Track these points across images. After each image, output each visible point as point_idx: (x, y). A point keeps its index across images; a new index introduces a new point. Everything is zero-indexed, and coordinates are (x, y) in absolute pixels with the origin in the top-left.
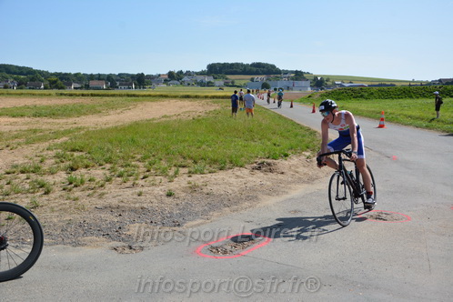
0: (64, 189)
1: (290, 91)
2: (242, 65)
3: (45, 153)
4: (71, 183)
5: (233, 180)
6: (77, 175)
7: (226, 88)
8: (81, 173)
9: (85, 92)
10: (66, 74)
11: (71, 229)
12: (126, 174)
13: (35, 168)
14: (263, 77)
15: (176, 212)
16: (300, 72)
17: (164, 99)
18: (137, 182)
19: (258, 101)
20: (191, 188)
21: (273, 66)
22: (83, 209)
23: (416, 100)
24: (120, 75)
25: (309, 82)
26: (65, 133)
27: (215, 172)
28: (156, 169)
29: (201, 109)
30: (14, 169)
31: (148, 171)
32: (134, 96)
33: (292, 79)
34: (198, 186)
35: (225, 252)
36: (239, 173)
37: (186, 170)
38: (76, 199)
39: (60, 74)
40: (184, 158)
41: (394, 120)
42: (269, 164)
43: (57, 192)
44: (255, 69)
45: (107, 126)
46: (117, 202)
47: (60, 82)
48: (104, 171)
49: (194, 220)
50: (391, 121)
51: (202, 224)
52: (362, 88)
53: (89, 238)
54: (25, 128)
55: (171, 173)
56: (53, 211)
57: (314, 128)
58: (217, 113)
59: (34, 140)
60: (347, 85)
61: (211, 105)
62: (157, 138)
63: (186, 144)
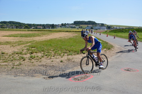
0: (29, 59)
1: (100, 30)
2: (85, 21)
3: (24, 48)
4: (31, 58)
6: (33, 55)
7: (79, 29)
8: (34, 54)
9: (36, 30)
10: (30, 24)
11: (31, 72)
12: (48, 55)
13: (21, 53)
14: (91, 25)
15: (63, 67)
16: (103, 24)
17: (60, 32)
18: (51, 57)
20: (68, 60)
21: (94, 22)
22: (35, 65)
23: (141, 33)
24: (46, 24)
25: (106, 27)
26: (29, 42)
27: (76, 55)
28: (57, 54)
29: (72, 35)
30: (14, 53)
31: (55, 54)
32: (51, 31)
33: (101, 26)
34: (70, 59)
35: (79, 80)
37: (67, 54)
38: (33, 62)
39: (28, 24)
40: (66, 50)
43: (27, 60)
45: (43, 40)
46: (45, 64)
47: (28, 26)
48: (41, 54)
51: (71, 71)
52: (123, 29)
53: (36, 74)
54: (18, 40)
55: (62, 55)
56: (26, 66)
57: (107, 41)
58: (76, 36)
59: (20, 44)
60: (118, 28)
61: (75, 34)
62: (58, 44)
63: (67, 46)
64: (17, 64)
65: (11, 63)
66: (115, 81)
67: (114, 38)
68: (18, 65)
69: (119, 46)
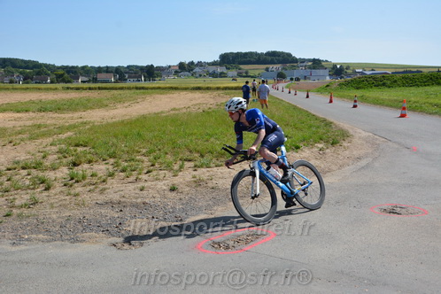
0: (65, 185)
1: (308, 81)
2: (256, 54)
3: (48, 148)
4: (72, 179)
6: (78, 170)
7: (239, 79)
8: (83, 169)
9: (92, 85)
10: (73, 67)
11: (70, 225)
12: (129, 169)
13: (37, 164)
14: (278, 66)
15: (179, 206)
16: (318, 60)
17: (173, 91)
18: (140, 177)
19: (272, 92)
20: (195, 182)
21: (289, 55)
22: (83, 204)
24: (128, 67)
25: (328, 70)
26: (69, 128)
27: (221, 166)
28: (161, 163)
29: (212, 101)
30: (16, 166)
31: (153, 165)
32: (143, 88)
33: (310, 68)
34: (203, 181)
35: (227, 248)
37: (192, 164)
38: (76, 195)
39: (67, 67)
40: (191, 152)
41: (417, 109)
43: (58, 188)
45: (114, 120)
46: (118, 198)
47: (67, 75)
48: (107, 167)
49: (197, 214)
50: (414, 110)
52: (384, 76)
53: (88, 234)
54: (29, 123)
55: (176, 167)
56: (52, 207)
57: (330, 119)
59: (38, 136)
60: (368, 73)
61: (222, 97)
62: (164, 132)
63: (194, 137)
64: (24, 202)
65: (4, 199)
66: (346, 246)
67: (355, 106)
68: (26, 205)
69: (367, 134)
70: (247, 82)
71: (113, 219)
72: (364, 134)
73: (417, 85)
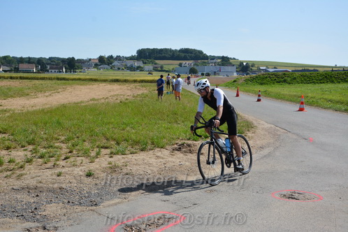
1: (217, 76)
2: (171, 50)
5: (153, 161)
7: (155, 73)
9: (14, 75)
12: (47, 155)
14: (191, 62)
15: (94, 191)
16: (226, 57)
17: (93, 83)
18: (58, 163)
20: (111, 168)
21: (201, 52)
23: (337, 85)
24: (50, 58)
25: (235, 67)
27: (136, 153)
28: (79, 150)
29: (129, 93)
31: (70, 152)
32: (64, 79)
33: (219, 65)
34: (118, 167)
35: (139, 231)
36: (159, 154)
37: (108, 151)
40: (107, 139)
41: (314, 104)
42: (189, 146)
44: (183, 55)
45: (34, 108)
46: (35, 183)
48: (25, 153)
49: (111, 199)
50: (311, 104)
51: (119, 203)
52: (285, 73)
53: (2, 219)
55: (93, 154)
58: (144, 96)
60: (271, 70)
61: (139, 89)
62: (83, 121)
63: (111, 126)
67: (259, 100)
69: (269, 126)
70: (162, 76)
71: (28, 204)
72: (267, 126)
73: (314, 82)
